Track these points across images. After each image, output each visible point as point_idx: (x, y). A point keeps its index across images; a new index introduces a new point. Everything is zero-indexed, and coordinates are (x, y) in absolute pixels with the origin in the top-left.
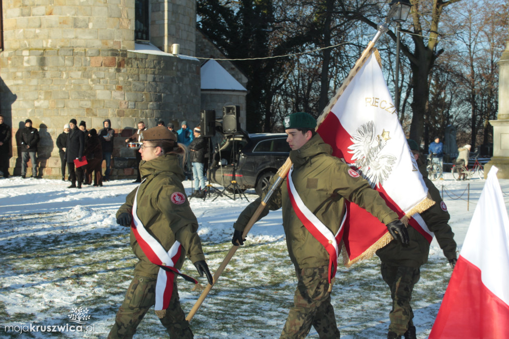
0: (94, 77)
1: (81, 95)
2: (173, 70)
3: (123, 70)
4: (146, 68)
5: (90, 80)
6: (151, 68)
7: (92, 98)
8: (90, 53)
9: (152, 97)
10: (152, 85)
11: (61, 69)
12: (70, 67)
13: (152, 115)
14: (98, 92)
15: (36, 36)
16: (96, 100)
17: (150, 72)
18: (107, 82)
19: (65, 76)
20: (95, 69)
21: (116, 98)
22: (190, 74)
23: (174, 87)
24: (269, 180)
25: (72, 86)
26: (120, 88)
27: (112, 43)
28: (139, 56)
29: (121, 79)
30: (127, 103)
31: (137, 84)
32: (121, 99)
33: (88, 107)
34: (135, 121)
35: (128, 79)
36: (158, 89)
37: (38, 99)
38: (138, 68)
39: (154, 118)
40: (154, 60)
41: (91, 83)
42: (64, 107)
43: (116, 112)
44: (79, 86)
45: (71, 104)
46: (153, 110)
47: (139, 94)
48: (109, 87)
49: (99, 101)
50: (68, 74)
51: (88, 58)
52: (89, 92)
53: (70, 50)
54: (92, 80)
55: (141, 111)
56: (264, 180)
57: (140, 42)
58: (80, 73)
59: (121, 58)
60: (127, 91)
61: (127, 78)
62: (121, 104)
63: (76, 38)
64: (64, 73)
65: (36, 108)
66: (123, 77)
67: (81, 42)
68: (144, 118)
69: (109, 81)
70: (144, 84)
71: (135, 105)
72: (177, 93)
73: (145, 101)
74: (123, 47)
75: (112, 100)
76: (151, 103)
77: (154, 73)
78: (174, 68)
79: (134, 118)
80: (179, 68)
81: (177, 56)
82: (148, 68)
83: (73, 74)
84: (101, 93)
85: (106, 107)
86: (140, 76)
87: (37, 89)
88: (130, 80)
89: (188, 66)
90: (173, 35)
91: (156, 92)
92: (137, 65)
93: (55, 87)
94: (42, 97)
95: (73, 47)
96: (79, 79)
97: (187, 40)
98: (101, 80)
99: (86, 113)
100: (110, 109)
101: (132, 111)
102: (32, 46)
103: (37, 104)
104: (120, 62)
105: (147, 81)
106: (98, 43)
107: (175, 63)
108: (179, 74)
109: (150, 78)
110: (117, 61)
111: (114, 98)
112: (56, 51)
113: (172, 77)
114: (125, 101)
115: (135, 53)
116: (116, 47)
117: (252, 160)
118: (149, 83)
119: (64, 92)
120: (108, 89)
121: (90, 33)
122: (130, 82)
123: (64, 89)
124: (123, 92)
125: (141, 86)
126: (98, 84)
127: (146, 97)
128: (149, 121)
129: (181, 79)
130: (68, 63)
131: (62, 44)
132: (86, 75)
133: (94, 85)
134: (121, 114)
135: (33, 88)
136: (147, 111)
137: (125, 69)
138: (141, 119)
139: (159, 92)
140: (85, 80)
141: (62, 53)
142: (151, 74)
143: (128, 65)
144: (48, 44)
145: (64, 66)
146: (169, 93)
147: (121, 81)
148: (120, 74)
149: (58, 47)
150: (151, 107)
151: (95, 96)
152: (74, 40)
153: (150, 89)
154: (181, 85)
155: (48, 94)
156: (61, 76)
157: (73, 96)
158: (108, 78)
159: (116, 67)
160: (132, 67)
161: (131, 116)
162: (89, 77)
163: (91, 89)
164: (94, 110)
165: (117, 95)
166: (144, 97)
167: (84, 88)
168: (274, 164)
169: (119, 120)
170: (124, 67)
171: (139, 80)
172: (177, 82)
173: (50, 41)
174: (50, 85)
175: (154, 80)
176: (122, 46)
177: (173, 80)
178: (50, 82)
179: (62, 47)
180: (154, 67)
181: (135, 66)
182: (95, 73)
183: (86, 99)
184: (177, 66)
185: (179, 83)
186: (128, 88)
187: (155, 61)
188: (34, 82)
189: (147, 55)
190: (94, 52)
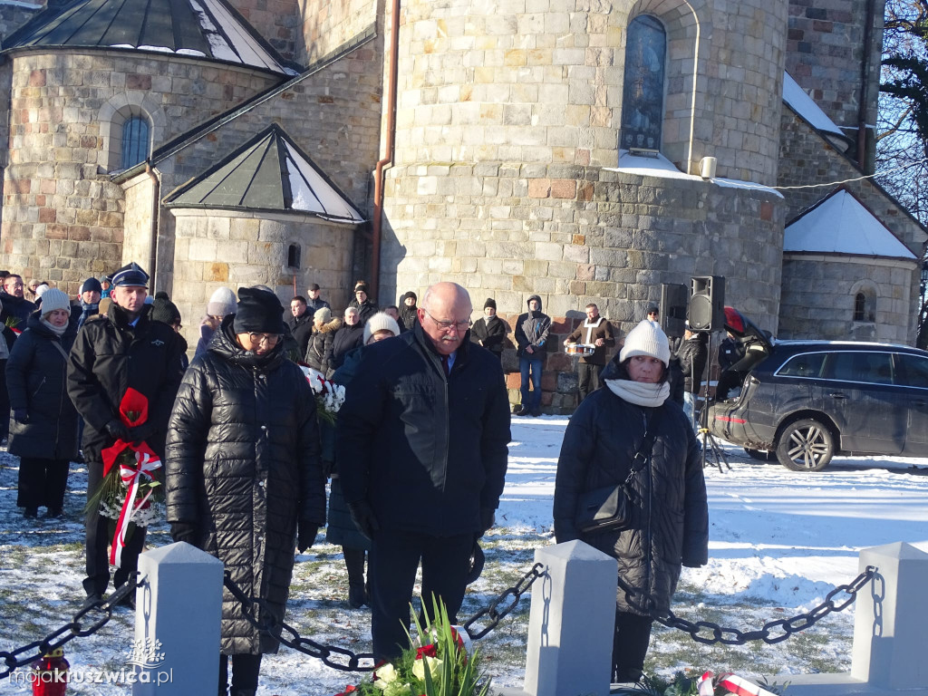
0: (532, 216)
1: (508, 251)
2: (698, 208)
3: (589, 206)
4: (637, 202)
5: (524, 222)
6: (648, 203)
7: (526, 257)
8: (528, 171)
9: (647, 260)
10: (648, 237)
11: (477, 201)
12: (491, 197)
13: (643, 295)
14: (538, 245)
15: (443, 140)
16: (533, 262)
17: (645, 211)
18: (556, 228)
19: (481, 214)
20: (536, 202)
21: (571, 259)
22: (742, 218)
23: (699, 242)
24: (805, 437)
25: (493, 232)
26: (583, 240)
27: (573, 153)
28: (622, 180)
29: (584, 222)
30: (592, 269)
31: (616, 232)
32: (582, 260)
33: (518, 273)
34: (606, 303)
35: (598, 222)
36: (660, 245)
37: (435, 254)
38: (620, 201)
39: (648, 301)
40: (655, 189)
41: (526, 228)
42: (476, 272)
43: (570, 285)
44: (506, 232)
45: (489, 266)
46: (647, 285)
47: (619, 252)
48: (559, 238)
49: (539, 262)
50: (487, 211)
51: (524, 182)
52: (522, 245)
53: (493, 167)
54: (529, 224)
55: (620, 287)
56: (795, 435)
57: (638, 152)
58: (508, 209)
59: (586, 182)
60: (594, 246)
61: (596, 221)
62: (579, 270)
63: (508, 143)
64: (480, 207)
65: (431, 271)
66: (588, 218)
67: (515, 152)
68: (626, 300)
69: (560, 225)
70: (631, 234)
71: (609, 274)
72: (706, 254)
73: (630, 266)
74: (595, 162)
75: (564, 262)
76: (644, 271)
77: (654, 213)
78: (701, 205)
79: (606, 299)
80: (715, 204)
81: (712, 182)
82: (641, 202)
83: (495, 211)
84: (545, 250)
85: (552, 276)
86: (624, 218)
87: (435, 236)
88: (602, 224)
89: (736, 201)
90: (707, 140)
91: (654, 250)
92: (619, 196)
93: (465, 233)
94: (441, 251)
95: (500, 160)
96: (505, 221)
97: (743, 150)
98: (545, 223)
99: (513, 284)
100: (558, 279)
101: (602, 284)
102: (435, 158)
103: (433, 264)
104: (584, 191)
105: (637, 228)
106: (545, 154)
107: (705, 196)
108: (713, 216)
109: (645, 222)
110: (578, 187)
111: (567, 259)
112: (470, 168)
113: (695, 221)
114: (588, 266)
115: (615, 172)
116: (581, 162)
117: (769, 390)
118: (642, 231)
119: (478, 245)
120: (557, 242)
121: (533, 134)
122: (602, 231)
123: (478, 238)
124: (585, 247)
125: (625, 237)
126: (539, 230)
127: (634, 260)
128: (636, 307)
129: (717, 227)
130: (488, 190)
131: (483, 155)
132: (518, 212)
133: (531, 233)
134: (578, 289)
135: (429, 235)
136: (633, 286)
137: (593, 204)
138: (621, 300)
139: (662, 251)
140: (517, 223)
141: (478, 171)
142: (647, 214)
143: (599, 196)
144: (459, 155)
145: (482, 195)
146: (685, 253)
147: (583, 226)
148: (584, 212)
149: (476, 161)
150: (644, 278)
151: (531, 253)
152: (504, 148)
153: (643, 244)
154: (716, 239)
155: (453, 245)
156: (474, 215)
157: (493, 252)
158: (559, 221)
159: (576, 200)
160: (607, 200)
161: (599, 294)
162: (525, 217)
163: (526, 239)
164: (528, 280)
165: (574, 252)
166: (628, 259)
167: (513, 237)
168: (819, 403)
169: (573, 301)
170: (591, 200)
171: (620, 227)
172: (707, 233)
173: (463, 148)
174: (457, 231)
175: (654, 226)
176: (592, 159)
177: (696, 227)
178: (457, 223)
179: (482, 160)
180: (656, 202)
181: (614, 198)
182: (534, 210)
183: (515, 258)
184: (708, 201)
185: (711, 234)
186: (596, 241)
187: (657, 190)
188: (431, 223)
189: (642, 177)
190: (535, 169)
